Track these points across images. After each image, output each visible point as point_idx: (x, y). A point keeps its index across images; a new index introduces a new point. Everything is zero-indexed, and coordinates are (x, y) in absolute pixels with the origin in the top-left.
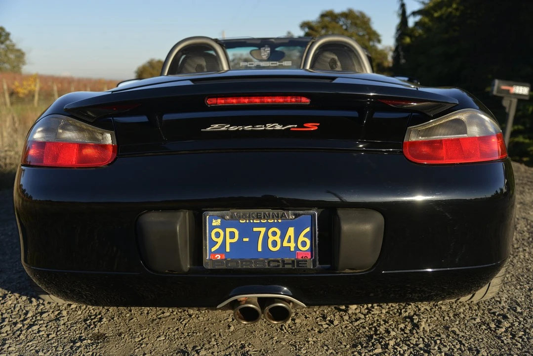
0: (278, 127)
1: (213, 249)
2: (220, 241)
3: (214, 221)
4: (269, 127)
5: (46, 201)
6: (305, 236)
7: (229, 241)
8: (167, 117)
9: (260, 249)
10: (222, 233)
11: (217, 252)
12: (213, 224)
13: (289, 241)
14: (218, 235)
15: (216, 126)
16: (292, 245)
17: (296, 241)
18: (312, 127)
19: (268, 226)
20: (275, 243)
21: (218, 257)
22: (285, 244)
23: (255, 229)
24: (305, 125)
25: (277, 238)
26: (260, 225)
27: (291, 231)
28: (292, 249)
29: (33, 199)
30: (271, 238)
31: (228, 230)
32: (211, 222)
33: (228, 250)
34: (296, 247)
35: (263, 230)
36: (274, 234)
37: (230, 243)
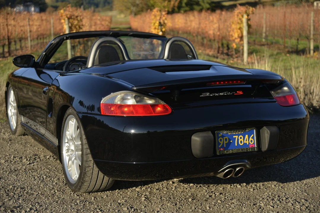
1: (220, 146)
2: (222, 142)
6: (251, 138)
7: (225, 142)
9: (236, 145)
11: (221, 148)
12: (219, 136)
13: (246, 141)
14: (221, 140)
16: (247, 142)
17: (249, 141)
19: (239, 135)
20: (241, 142)
22: (245, 142)
23: (234, 137)
25: (242, 140)
26: (236, 135)
27: (247, 136)
28: (248, 144)
30: (240, 140)
31: (225, 138)
32: (218, 135)
33: (225, 146)
34: (249, 143)
35: (237, 137)
36: (241, 138)
37: (226, 143)
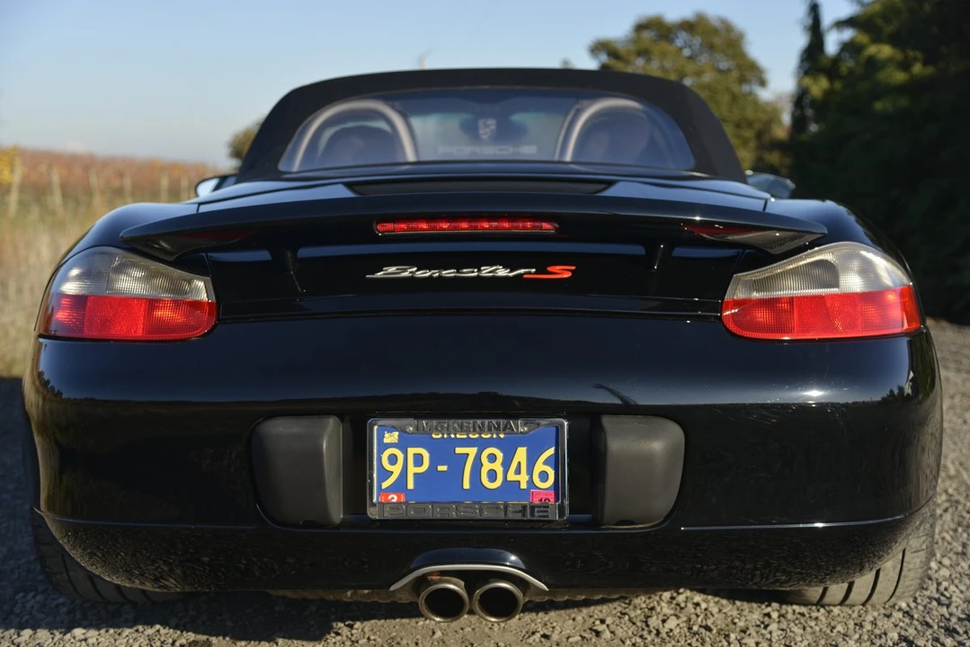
0: (502, 272)
1: (385, 485)
2: (396, 470)
3: (387, 435)
4: (486, 271)
5: (86, 399)
6: (546, 463)
7: (412, 470)
8: (304, 252)
9: (466, 485)
10: (400, 456)
11: (391, 489)
12: (386, 441)
13: (518, 471)
14: (393, 459)
15: (392, 269)
16: (523, 479)
17: (530, 472)
18: (562, 272)
19: (482, 445)
20: (492, 475)
21: (394, 498)
22: (511, 476)
23: (459, 450)
24: (549, 269)
25: (497, 466)
26: (468, 443)
27: (521, 454)
28: (524, 486)
29: (64, 397)
30: (487, 466)
31: (412, 451)
32: (381, 437)
33: (411, 485)
34: (531, 482)
35: (472, 451)
36: (492, 458)
37: (415, 474)
